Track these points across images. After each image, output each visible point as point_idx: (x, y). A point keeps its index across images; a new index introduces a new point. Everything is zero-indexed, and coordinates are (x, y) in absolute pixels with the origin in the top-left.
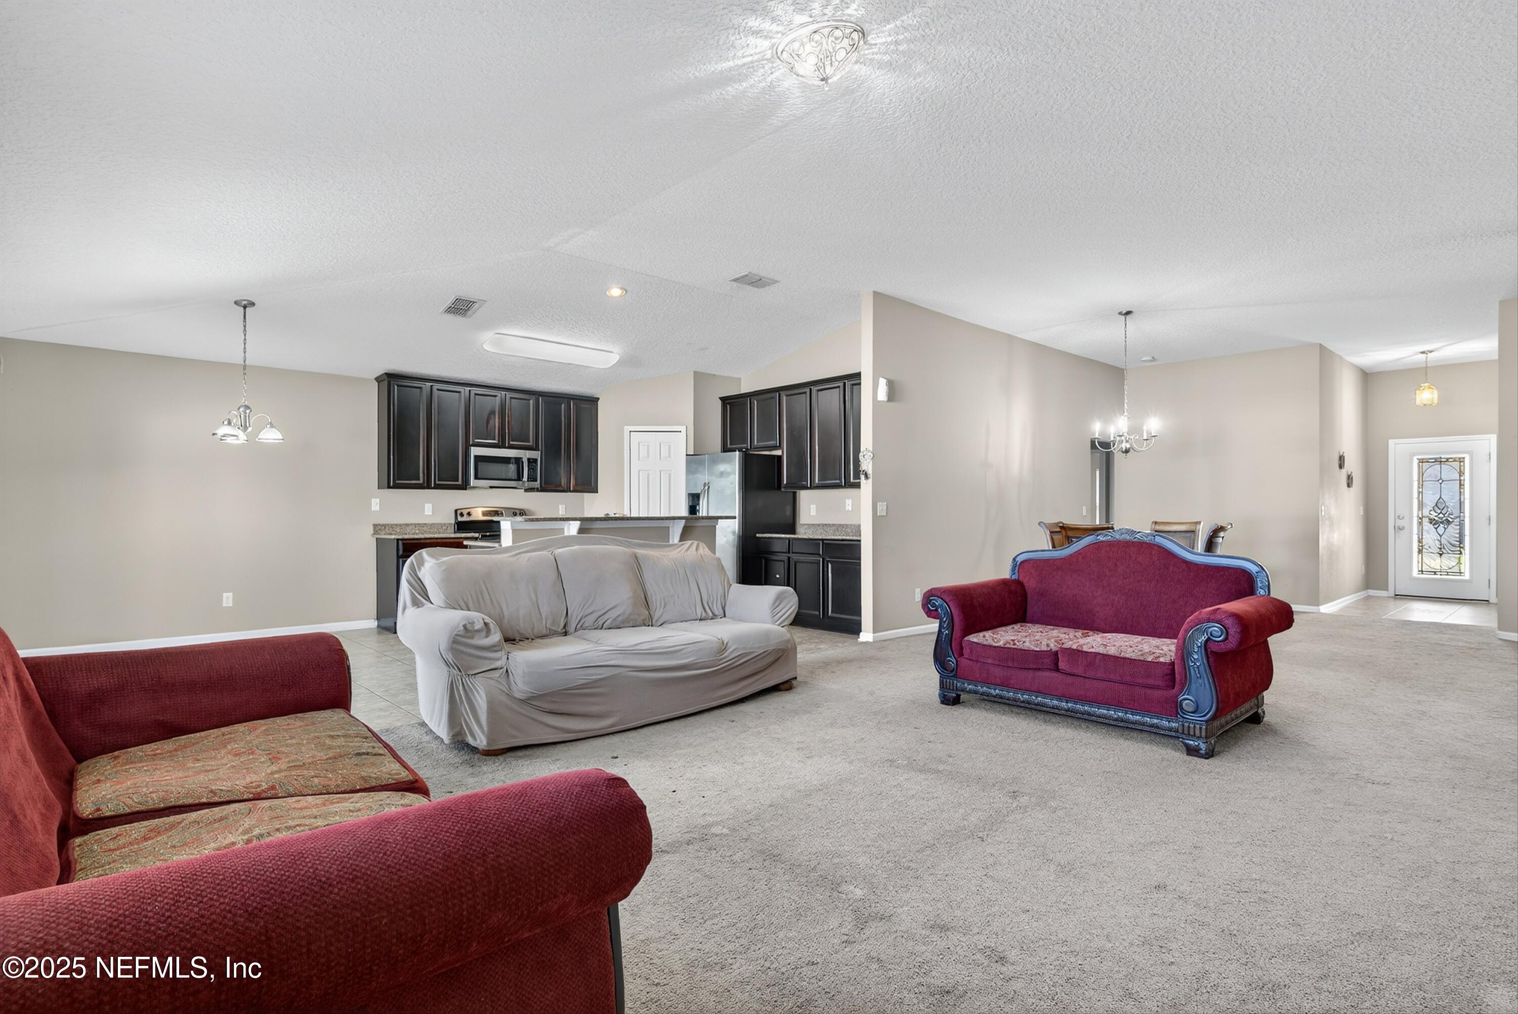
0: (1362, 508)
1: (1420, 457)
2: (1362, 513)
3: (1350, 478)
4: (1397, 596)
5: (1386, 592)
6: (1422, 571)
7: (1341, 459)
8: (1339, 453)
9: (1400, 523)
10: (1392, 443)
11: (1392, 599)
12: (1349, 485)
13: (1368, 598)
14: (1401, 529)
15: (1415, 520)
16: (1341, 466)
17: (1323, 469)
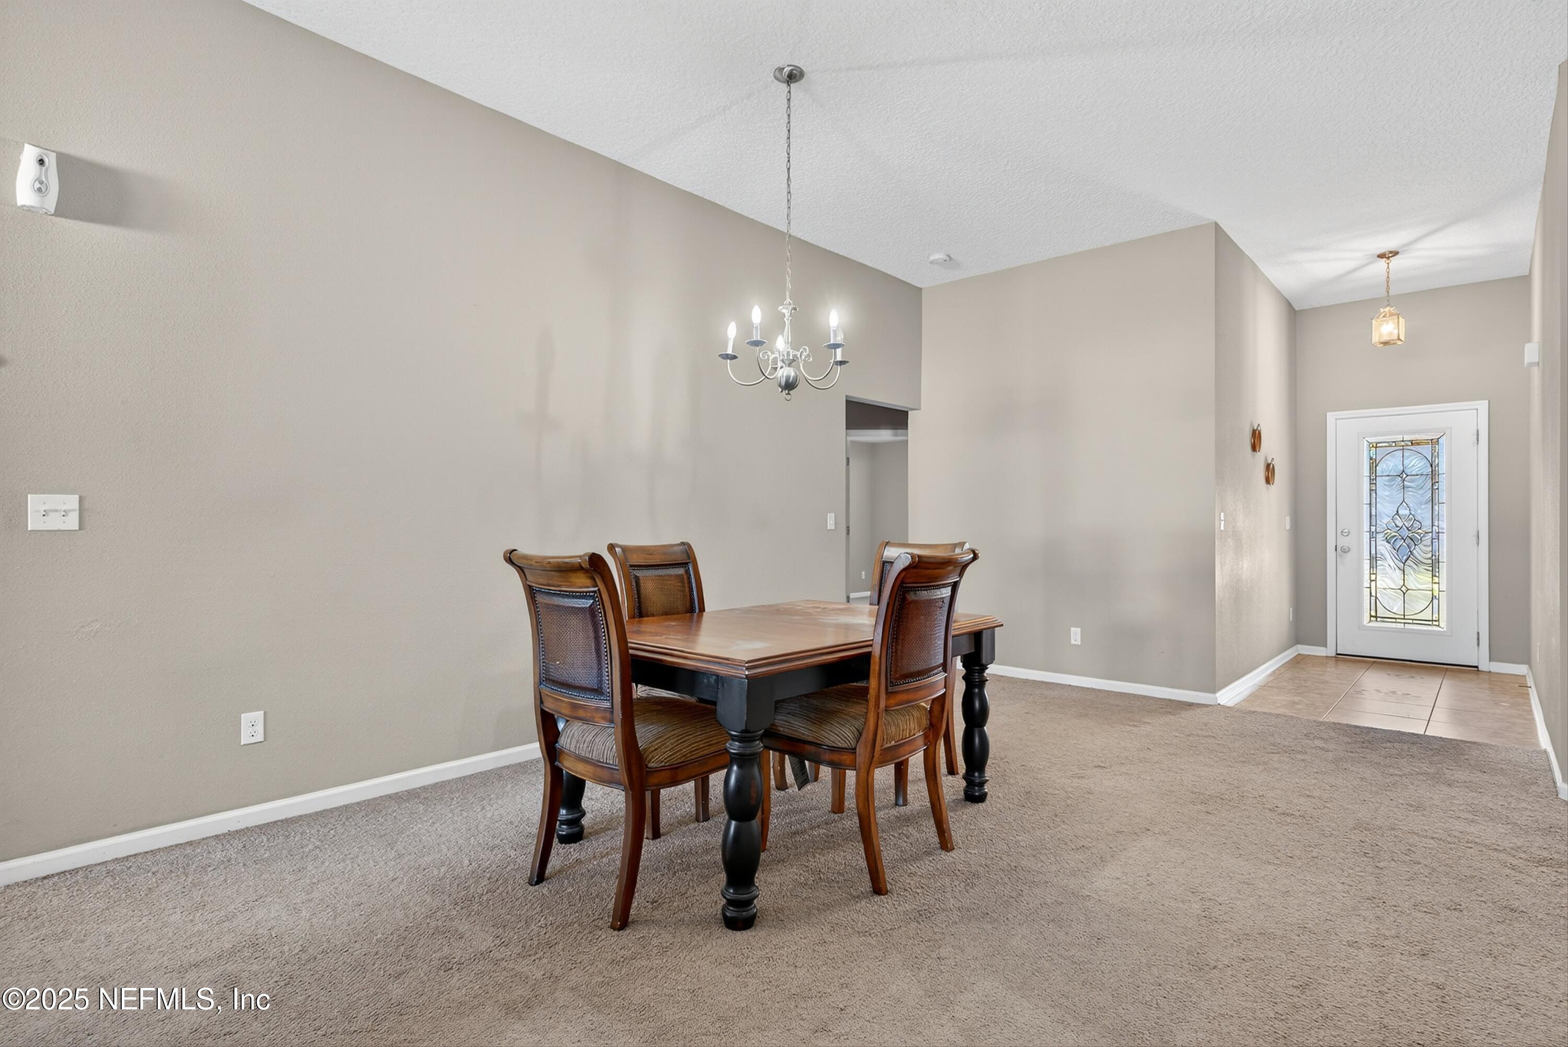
0: (1288, 519)
1: (1373, 440)
2: (1288, 527)
3: (1269, 469)
4: (1340, 657)
5: (1323, 648)
6: (1376, 617)
7: (1256, 436)
8: (1252, 425)
9: (1343, 542)
10: (1331, 417)
11: (1332, 663)
12: (1268, 481)
13: (1299, 660)
14: (1346, 551)
15: (1366, 536)
16: (1255, 447)
17: (1222, 450)
